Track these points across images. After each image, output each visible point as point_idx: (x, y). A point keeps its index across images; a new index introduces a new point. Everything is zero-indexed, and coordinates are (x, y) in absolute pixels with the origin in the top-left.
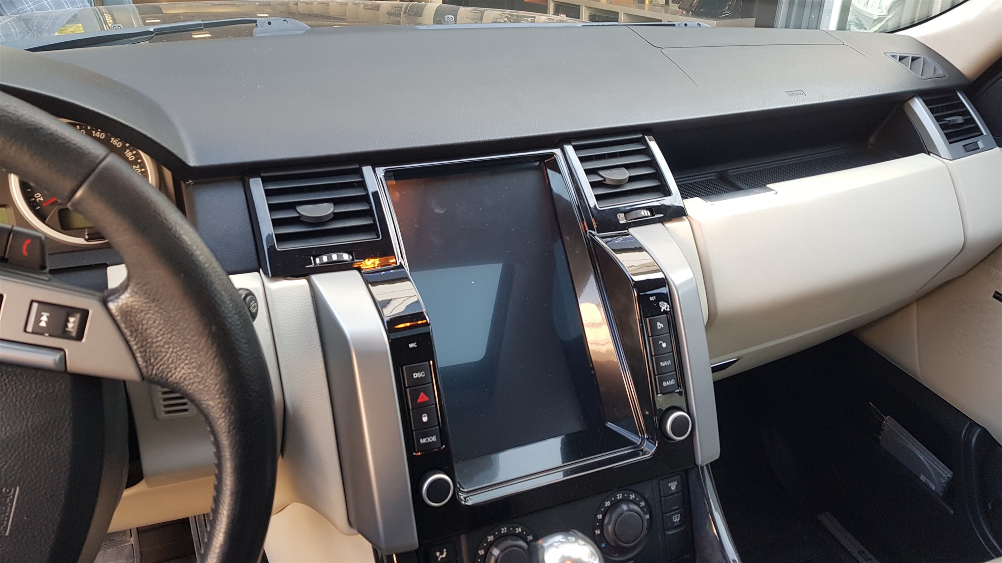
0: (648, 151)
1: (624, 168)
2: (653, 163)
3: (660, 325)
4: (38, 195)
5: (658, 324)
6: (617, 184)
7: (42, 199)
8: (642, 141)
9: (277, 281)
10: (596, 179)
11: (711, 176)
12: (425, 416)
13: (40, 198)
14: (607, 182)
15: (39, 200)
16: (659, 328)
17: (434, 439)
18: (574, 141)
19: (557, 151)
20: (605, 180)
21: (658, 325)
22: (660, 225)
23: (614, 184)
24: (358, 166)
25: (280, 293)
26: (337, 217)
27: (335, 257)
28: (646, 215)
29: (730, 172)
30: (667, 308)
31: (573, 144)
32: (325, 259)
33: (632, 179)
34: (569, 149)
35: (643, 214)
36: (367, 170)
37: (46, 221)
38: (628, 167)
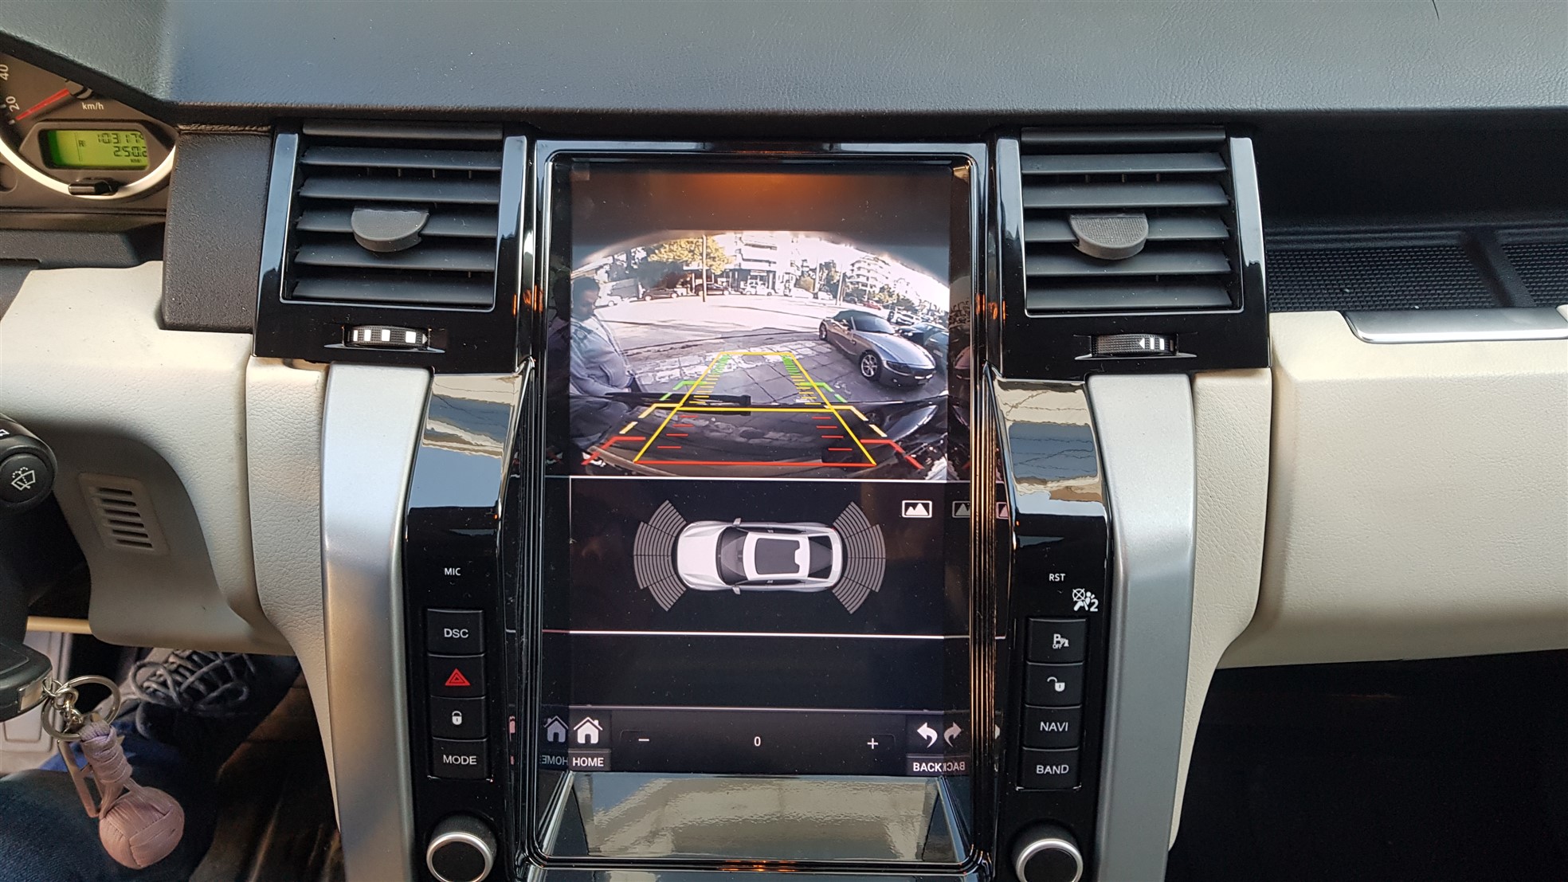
0: (1224, 181)
1: (1144, 216)
2: (1226, 214)
3: (1060, 641)
4: (12, 100)
5: (1057, 637)
6: (1102, 257)
7: (18, 108)
8: (1222, 151)
9: (268, 363)
10: (1054, 233)
11: (1447, 237)
12: (457, 715)
13: (14, 104)
14: (1082, 248)
15: (13, 108)
16: (1056, 646)
17: (471, 760)
18: (1031, 132)
19: (977, 151)
20: (1077, 242)
21: (1055, 640)
22: (1182, 380)
23: (1097, 256)
24: (497, 136)
25: (263, 393)
26: (427, 243)
27: (386, 335)
28: (1152, 347)
29: (1505, 234)
30: (1091, 604)
31: (1023, 139)
32: (368, 335)
33: (1152, 247)
34: (1009, 149)
35: (1143, 346)
36: (515, 148)
37: (21, 148)
38: (1154, 214)
